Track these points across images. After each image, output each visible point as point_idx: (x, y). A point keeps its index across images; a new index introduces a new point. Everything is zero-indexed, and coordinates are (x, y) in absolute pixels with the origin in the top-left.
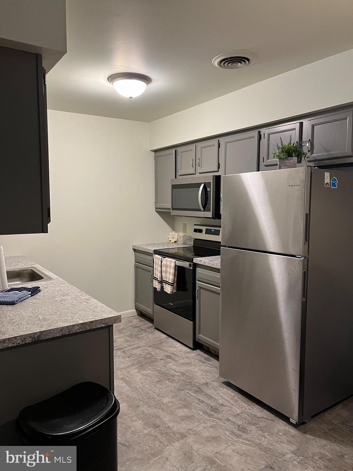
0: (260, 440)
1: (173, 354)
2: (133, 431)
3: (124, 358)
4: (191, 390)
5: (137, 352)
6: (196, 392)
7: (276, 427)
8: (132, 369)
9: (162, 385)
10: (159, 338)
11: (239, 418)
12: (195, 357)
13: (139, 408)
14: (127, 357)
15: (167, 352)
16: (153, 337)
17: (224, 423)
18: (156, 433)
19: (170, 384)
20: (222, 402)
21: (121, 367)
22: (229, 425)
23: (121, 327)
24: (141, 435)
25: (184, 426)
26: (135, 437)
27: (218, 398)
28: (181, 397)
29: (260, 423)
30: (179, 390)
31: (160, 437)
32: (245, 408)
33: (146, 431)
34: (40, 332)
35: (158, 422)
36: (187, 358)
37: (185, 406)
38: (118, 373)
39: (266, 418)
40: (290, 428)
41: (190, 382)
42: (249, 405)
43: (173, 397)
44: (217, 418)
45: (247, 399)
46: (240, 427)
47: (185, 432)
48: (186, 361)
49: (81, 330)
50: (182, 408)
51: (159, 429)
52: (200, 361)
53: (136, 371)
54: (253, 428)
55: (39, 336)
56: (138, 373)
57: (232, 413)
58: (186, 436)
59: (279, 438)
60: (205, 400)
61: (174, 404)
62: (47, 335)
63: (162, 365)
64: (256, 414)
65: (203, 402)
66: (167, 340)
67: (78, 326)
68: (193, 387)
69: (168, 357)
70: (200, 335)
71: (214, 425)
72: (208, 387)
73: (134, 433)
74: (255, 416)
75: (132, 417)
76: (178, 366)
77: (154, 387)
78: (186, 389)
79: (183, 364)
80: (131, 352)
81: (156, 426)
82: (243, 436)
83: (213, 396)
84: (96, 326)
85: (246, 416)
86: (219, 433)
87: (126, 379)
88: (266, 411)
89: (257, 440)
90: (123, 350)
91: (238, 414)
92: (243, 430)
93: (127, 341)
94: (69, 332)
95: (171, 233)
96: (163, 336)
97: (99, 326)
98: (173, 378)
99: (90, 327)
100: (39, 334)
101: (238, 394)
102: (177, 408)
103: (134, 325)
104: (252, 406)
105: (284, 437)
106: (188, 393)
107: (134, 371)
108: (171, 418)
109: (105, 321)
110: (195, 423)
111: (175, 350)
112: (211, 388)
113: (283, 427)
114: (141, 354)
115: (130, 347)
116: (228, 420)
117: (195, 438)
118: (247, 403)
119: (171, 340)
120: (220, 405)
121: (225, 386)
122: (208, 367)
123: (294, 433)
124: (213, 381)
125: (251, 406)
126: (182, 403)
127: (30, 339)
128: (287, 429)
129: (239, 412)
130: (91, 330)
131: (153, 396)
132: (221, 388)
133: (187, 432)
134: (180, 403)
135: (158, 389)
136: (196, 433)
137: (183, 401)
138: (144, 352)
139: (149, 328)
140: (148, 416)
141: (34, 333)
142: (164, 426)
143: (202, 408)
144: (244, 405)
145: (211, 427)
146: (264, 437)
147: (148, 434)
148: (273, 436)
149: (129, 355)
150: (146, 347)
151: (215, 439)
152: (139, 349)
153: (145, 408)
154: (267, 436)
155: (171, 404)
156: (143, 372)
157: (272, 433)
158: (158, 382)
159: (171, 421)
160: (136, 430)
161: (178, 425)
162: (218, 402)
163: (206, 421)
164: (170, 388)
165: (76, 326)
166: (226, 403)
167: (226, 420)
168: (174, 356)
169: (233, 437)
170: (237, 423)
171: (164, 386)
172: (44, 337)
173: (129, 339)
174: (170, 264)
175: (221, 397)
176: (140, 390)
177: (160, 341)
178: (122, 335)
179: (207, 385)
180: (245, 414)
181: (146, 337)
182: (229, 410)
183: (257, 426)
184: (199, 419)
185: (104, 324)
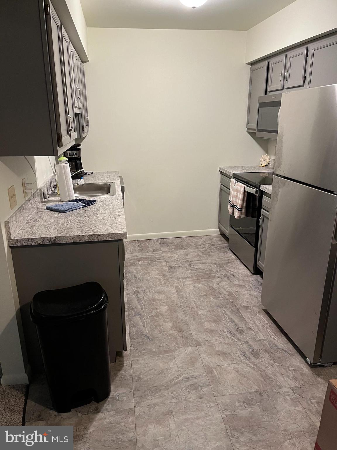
0: (266, 367)
1: (233, 275)
2: (161, 329)
3: (187, 270)
4: (229, 309)
5: (201, 267)
6: (233, 312)
7: (291, 361)
8: (188, 280)
9: (207, 299)
10: (228, 258)
11: (258, 343)
12: (252, 281)
13: (176, 313)
14: (190, 269)
15: (228, 272)
16: (223, 257)
17: (241, 344)
18: (178, 336)
19: (213, 299)
20: (251, 326)
21: (180, 277)
22: (245, 347)
23: (200, 243)
24: (165, 334)
25: (205, 337)
26: (160, 334)
27: (249, 321)
28: (216, 313)
29: (276, 354)
30: (218, 306)
31: (179, 339)
32: (271, 337)
33: (171, 332)
34: (56, 237)
35: (184, 328)
36: (244, 281)
37: (215, 321)
38: (175, 281)
39: (286, 351)
40: (305, 366)
41: (233, 302)
42: (276, 335)
43: (209, 312)
44: (238, 339)
45: (278, 329)
46: (254, 351)
47: (201, 341)
48: (241, 283)
49: (90, 240)
50: (212, 322)
51: (182, 334)
52: (255, 286)
53: (191, 283)
54: (267, 355)
55: (54, 240)
56: (192, 285)
57: (255, 338)
58: (201, 345)
59: (287, 372)
60: (236, 321)
61: (207, 317)
62: (61, 240)
63: (216, 282)
64: (278, 344)
65: (234, 321)
66: (235, 261)
67: (87, 236)
68: (233, 307)
69: (226, 276)
70: (260, 262)
71: (231, 343)
72: (247, 311)
73: (160, 331)
74: (276, 346)
75: (166, 319)
76: (231, 286)
77: (197, 299)
78: (225, 308)
79: (236, 285)
80: (196, 265)
81: (181, 330)
82: (252, 359)
83: (246, 319)
84: (103, 238)
85: (267, 344)
86: (231, 351)
87: (179, 287)
88: (291, 345)
89: (263, 367)
90: (190, 263)
91: (260, 340)
92: (255, 354)
93: (198, 256)
94: (80, 241)
95: (263, 156)
96: (233, 257)
97: (106, 240)
98: (219, 295)
99: (98, 239)
100: (54, 238)
101: (271, 323)
102: (207, 321)
103: (212, 243)
104: (279, 337)
105: (293, 372)
106: (224, 311)
107: (189, 282)
108: (197, 328)
109: (112, 235)
110: (215, 337)
111: (236, 271)
112: (249, 312)
113: (298, 363)
114: (203, 269)
115: (197, 262)
116: (247, 342)
117: (207, 349)
118: (275, 333)
119: (238, 262)
120: (247, 329)
121: (265, 313)
122: (258, 293)
123: (306, 371)
124: (255, 306)
125: (277, 336)
126: (214, 318)
127: (48, 242)
128: (302, 366)
129: (262, 338)
130: (99, 242)
131: (193, 306)
132: (258, 314)
133: (204, 343)
134: (212, 318)
135: (200, 301)
136: (211, 345)
137: (216, 317)
138: (207, 268)
139: (224, 247)
140: (179, 321)
141: (51, 237)
142: (187, 333)
143: (229, 327)
144: (270, 334)
145: (228, 344)
146: (272, 366)
147: (171, 335)
148: (282, 368)
149: (192, 268)
150: (212, 264)
151: (224, 354)
152: (204, 265)
153: (180, 314)
154: (276, 367)
155: (204, 317)
156: (196, 285)
157: (283, 365)
158: (204, 295)
159: (196, 329)
160: (163, 329)
161: (200, 335)
162: (247, 325)
163: (226, 338)
164: (211, 303)
165: (85, 237)
166: (254, 328)
167: (244, 342)
168: (232, 276)
169: (241, 358)
170: (254, 347)
171: (206, 301)
172: (59, 241)
173: (200, 254)
174: (241, 189)
175: (254, 321)
176: (185, 299)
177: (227, 260)
178: (197, 250)
179: (247, 308)
180: (266, 342)
181: (217, 255)
182: (253, 334)
183: (271, 355)
184: (221, 335)
185: (111, 238)
